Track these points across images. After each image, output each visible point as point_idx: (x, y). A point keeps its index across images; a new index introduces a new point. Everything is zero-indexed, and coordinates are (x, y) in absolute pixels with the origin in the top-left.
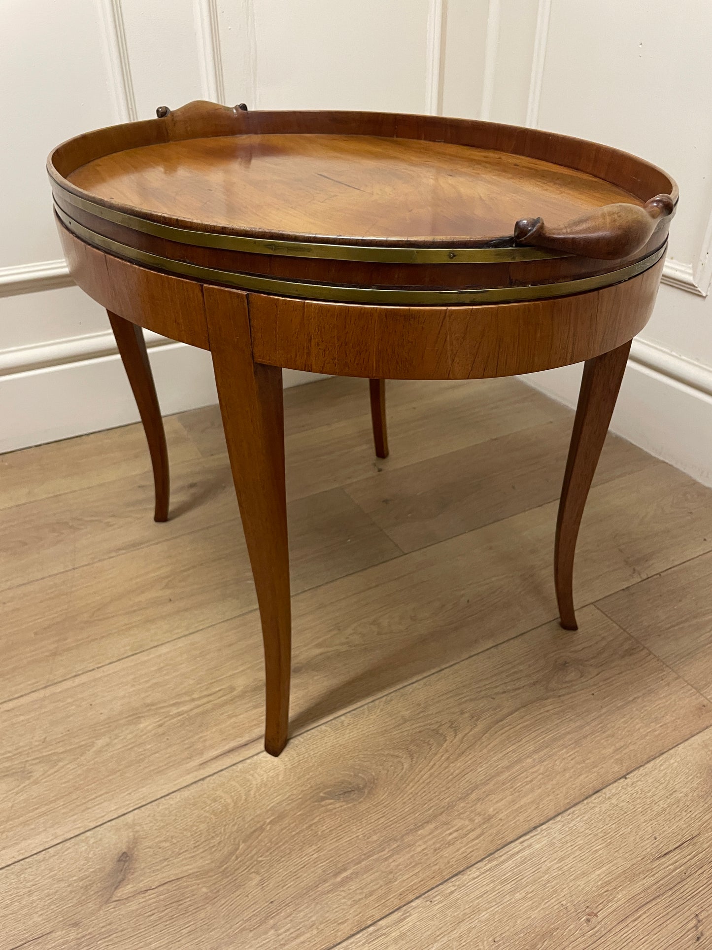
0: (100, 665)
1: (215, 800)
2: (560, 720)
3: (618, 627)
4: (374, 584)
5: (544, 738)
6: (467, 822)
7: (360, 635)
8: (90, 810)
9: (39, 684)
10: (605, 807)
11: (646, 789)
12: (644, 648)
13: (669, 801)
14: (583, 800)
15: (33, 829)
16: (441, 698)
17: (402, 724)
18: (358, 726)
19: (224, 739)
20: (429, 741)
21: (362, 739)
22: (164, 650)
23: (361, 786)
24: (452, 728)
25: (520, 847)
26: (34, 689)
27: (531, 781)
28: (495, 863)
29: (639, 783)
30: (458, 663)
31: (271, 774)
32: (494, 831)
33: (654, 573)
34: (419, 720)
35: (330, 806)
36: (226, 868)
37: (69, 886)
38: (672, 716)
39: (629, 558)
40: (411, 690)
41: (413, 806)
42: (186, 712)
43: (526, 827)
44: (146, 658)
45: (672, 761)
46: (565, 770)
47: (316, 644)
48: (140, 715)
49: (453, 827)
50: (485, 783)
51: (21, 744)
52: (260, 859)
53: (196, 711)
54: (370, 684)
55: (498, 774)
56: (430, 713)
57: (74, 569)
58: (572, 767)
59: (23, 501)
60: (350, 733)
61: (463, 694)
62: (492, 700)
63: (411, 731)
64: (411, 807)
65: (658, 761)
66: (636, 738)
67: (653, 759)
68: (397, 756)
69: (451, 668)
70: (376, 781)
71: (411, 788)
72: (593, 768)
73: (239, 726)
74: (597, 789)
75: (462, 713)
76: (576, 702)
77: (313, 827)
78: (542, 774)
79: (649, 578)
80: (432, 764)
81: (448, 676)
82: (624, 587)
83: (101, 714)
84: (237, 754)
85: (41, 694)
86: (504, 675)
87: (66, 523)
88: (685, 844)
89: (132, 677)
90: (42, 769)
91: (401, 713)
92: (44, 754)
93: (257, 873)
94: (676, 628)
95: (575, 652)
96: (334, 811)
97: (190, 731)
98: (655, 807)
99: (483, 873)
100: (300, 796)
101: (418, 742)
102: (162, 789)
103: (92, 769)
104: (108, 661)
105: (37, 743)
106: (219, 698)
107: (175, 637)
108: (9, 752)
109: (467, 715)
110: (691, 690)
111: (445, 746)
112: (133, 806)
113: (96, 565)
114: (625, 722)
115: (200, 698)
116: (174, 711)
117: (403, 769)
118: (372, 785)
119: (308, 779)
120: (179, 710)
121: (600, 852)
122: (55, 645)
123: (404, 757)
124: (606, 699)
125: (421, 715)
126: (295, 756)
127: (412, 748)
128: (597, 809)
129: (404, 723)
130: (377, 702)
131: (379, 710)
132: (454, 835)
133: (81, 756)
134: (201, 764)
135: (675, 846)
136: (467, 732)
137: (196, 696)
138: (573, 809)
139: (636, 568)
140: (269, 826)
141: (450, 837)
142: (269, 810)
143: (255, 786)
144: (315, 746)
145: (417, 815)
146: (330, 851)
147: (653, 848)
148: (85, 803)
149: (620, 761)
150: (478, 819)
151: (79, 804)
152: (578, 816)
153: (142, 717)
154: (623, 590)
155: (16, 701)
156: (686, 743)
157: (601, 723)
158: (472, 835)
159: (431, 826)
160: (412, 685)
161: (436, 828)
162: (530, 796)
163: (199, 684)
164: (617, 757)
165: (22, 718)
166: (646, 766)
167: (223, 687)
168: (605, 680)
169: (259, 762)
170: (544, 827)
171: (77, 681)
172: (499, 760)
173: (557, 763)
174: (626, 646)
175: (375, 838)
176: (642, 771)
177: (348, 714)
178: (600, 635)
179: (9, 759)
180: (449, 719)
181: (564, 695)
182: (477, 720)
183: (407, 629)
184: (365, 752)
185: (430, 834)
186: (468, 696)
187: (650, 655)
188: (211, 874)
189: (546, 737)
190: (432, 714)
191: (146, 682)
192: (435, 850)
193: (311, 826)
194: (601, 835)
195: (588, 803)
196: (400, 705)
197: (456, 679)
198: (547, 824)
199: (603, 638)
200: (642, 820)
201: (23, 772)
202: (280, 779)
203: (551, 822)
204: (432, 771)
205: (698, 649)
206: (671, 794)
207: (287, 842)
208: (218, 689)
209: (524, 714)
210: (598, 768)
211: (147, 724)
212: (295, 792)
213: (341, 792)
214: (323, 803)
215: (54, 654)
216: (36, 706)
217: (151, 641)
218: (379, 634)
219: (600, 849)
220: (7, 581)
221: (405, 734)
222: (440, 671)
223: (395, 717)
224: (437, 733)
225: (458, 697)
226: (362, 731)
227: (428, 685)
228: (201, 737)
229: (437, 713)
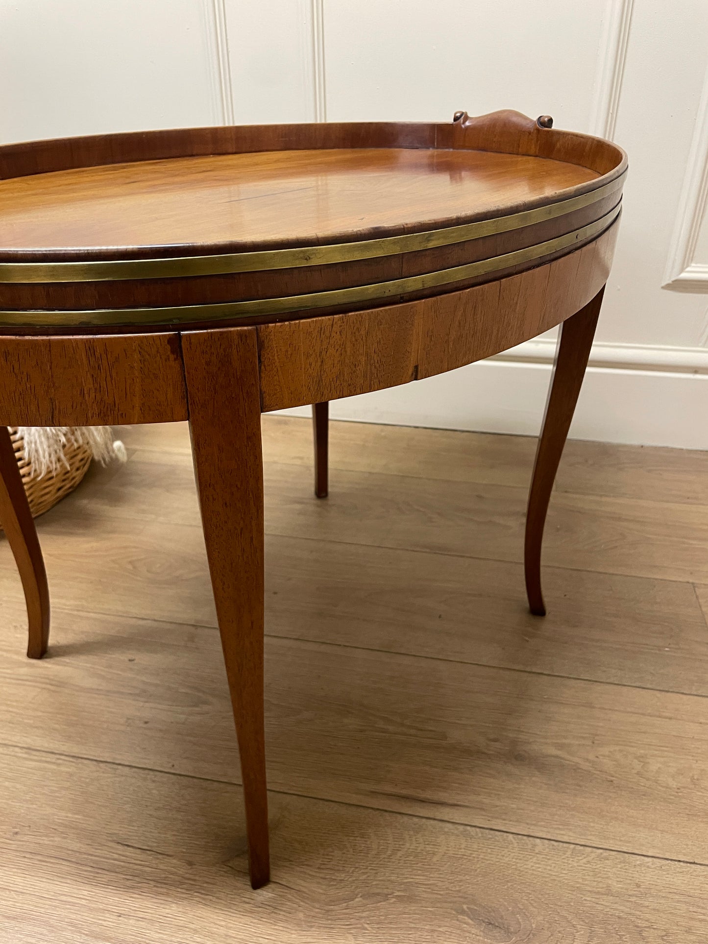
7: (615, 763)
16: (670, 896)
17: (603, 894)
18: (550, 862)
19: (406, 782)
20: (624, 935)
21: (544, 879)
23: (512, 929)
34: (626, 903)
35: (465, 926)
36: (332, 910)
40: (638, 862)
42: (391, 733)
44: (387, 660)
47: (558, 744)
48: (351, 710)
52: (366, 926)
53: (399, 737)
54: (592, 824)
56: (647, 903)
57: (380, 547)
59: (376, 471)
60: (535, 863)
63: (608, 910)
70: (531, 936)
73: (427, 778)
75: (689, 931)
77: (435, 934)
83: (322, 689)
84: (409, 805)
85: (291, 643)
87: (398, 504)
89: (366, 670)
91: (609, 882)
96: (467, 934)
97: (382, 753)
100: (442, 893)
101: (610, 927)
102: (326, 792)
104: (355, 645)
106: (428, 738)
112: (296, 791)
115: (410, 727)
116: (381, 724)
118: (524, 937)
119: (461, 881)
120: (386, 727)
123: (582, 933)
125: (633, 899)
126: (463, 846)
129: (607, 895)
130: (588, 849)
131: (585, 860)
134: (371, 792)
137: (408, 722)
140: (394, 900)
142: (404, 883)
143: (406, 850)
144: (489, 851)
153: (352, 713)
160: (643, 857)
163: (417, 712)
167: (436, 730)
169: (425, 827)
171: (323, 648)
177: (546, 841)
180: (667, 926)
183: (678, 789)
184: (540, 896)
188: (316, 904)
190: (647, 907)
191: (375, 682)
193: (433, 931)
196: (614, 870)
202: (434, 859)
208: (430, 728)
211: (352, 722)
212: (440, 883)
213: (487, 921)
214: (460, 917)
215: (320, 614)
217: (402, 647)
218: (638, 773)
221: (600, 908)
222: (691, 863)
223: (599, 879)
224: (640, 933)
225: (695, 909)
226: (550, 870)
227: (664, 870)
228: (387, 766)
229: (654, 909)
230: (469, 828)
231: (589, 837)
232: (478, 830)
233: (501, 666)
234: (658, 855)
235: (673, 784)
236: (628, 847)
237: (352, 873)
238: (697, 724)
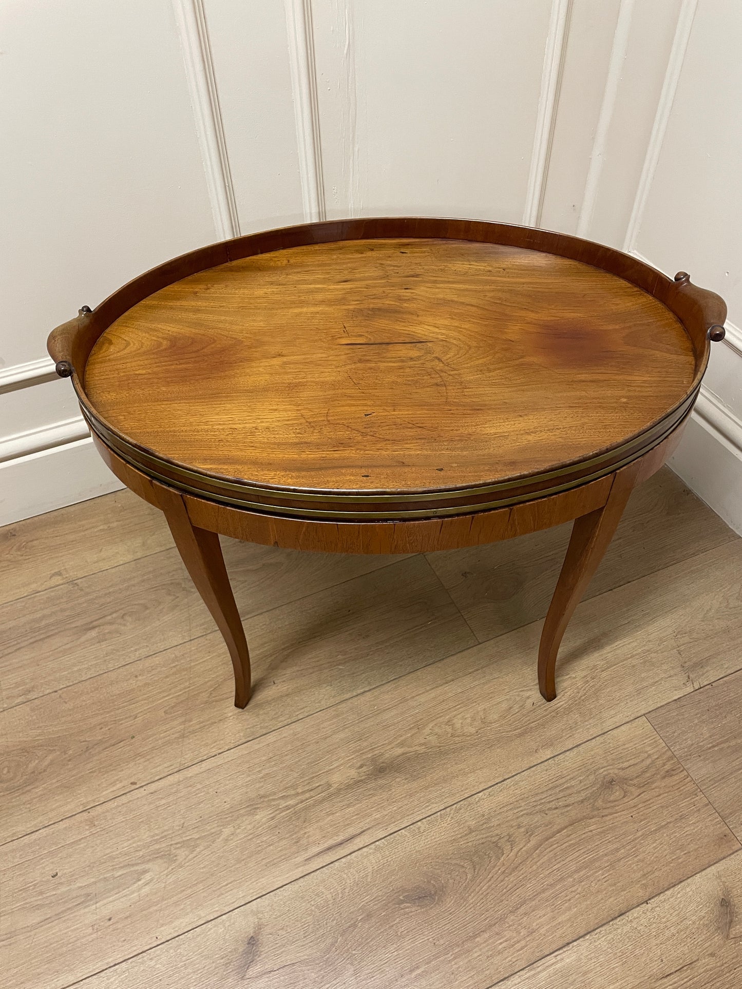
0: (220, 751)
1: (317, 895)
2: (601, 841)
3: (664, 745)
4: (450, 678)
5: (584, 859)
6: (515, 935)
7: (436, 736)
8: (223, 896)
9: (173, 767)
10: (627, 928)
11: (662, 915)
12: (684, 769)
13: (679, 927)
14: (610, 921)
15: (182, 909)
16: (502, 810)
17: (468, 834)
18: (432, 833)
19: (324, 837)
20: (489, 853)
21: (434, 847)
22: (271, 738)
23: (433, 892)
24: (509, 842)
25: (554, 960)
26: (169, 773)
27: (570, 900)
28: (533, 972)
29: (658, 909)
30: (519, 773)
31: (362, 874)
32: (535, 944)
33: (706, 683)
34: (482, 831)
35: (407, 909)
36: (328, 958)
37: (213, 963)
38: (696, 844)
39: (685, 662)
40: (477, 799)
41: (473, 915)
42: (293, 806)
43: (561, 944)
44: (257, 747)
45: (688, 889)
46: (598, 891)
47: (399, 743)
48: (256, 806)
49: (502, 938)
50: (532, 899)
51: (166, 828)
52: (354, 952)
53: (301, 806)
54: (443, 790)
55: (543, 891)
56: (492, 824)
57: (191, 640)
58: (605, 890)
59: (139, 555)
60: (425, 840)
61: (520, 807)
62: (545, 815)
63: (475, 842)
64: (471, 917)
65: (676, 889)
66: (662, 864)
67: (673, 886)
68: (463, 867)
69: (513, 778)
70: (444, 889)
71: (472, 898)
72: (622, 891)
73: (335, 825)
74: (623, 912)
75: (519, 827)
76: (616, 824)
77: (395, 928)
78: (580, 894)
79: (701, 688)
80: (490, 876)
81: (510, 787)
82: (676, 698)
83: (225, 802)
84: (334, 852)
85: (177, 777)
86: (558, 790)
87: (179, 584)
88: (685, 968)
89: (247, 765)
90: (183, 854)
91: (468, 823)
92: (184, 839)
93: (352, 964)
94: (716, 749)
95: (623, 769)
96: (411, 914)
97: (296, 826)
98: (667, 932)
99: (523, 980)
100: (384, 898)
101: (480, 853)
102: (277, 881)
103: (222, 856)
104: (227, 748)
105: (178, 828)
106: (319, 794)
107: (280, 725)
108: (157, 835)
109: (522, 830)
110: (717, 818)
111: (502, 859)
112: (256, 895)
113: (208, 637)
114: (655, 848)
115: (303, 793)
116: (283, 804)
117: (466, 879)
118: (441, 892)
119: (391, 882)
120: (288, 803)
121: (617, 969)
122: (182, 727)
123: (469, 867)
124: (643, 823)
125: (485, 826)
126: (380, 858)
127: (475, 859)
128: (619, 931)
129: (470, 833)
130: (448, 809)
131: (449, 819)
132: (504, 945)
133: (213, 842)
134: (306, 860)
135: (676, 969)
136: (521, 847)
137: (300, 790)
138: (601, 929)
139: (691, 676)
140: (360, 924)
141: (500, 947)
142: (360, 908)
144: (396, 851)
145: (475, 924)
146: (406, 950)
147: (659, 969)
148: (219, 889)
149: (645, 886)
150: (523, 932)
151: (214, 889)
152: (604, 936)
153: (258, 808)
154: (675, 700)
155: (157, 784)
156: (703, 873)
157: (635, 847)
158: (518, 946)
159: (486, 935)
160: (478, 794)
161: (490, 937)
162: (566, 914)
163: (301, 778)
164: (643, 882)
165: (163, 802)
166: (666, 893)
167: (322, 783)
168: (644, 802)
169: (352, 861)
170: (575, 943)
171: (205, 766)
172: (545, 877)
173: (593, 884)
174: (667, 767)
175: (442, 942)
176: (662, 897)
177: (424, 820)
178: (647, 752)
179: (157, 842)
180: (508, 831)
181: (606, 816)
182: (530, 836)
183: (477, 732)
184: (437, 860)
185: (485, 942)
186: (525, 810)
187: (688, 777)
188: (317, 962)
189: (586, 857)
190: (493, 826)
191: (259, 772)
192: (488, 957)
193: (392, 926)
194: (619, 954)
195: (612, 925)
196: (467, 814)
197: (517, 791)
198: (578, 941)
199: (649, 756)
200: (654, 944)
201: (170, 855)
202: (369, 880)
203: (581, 939)
204: (490, 883)
205: (731, 773)
206: (682, 921)
207: (374, 939)
208: (317, 785)
209: (570, 833)
210: (625, 892)
211: (262, 816)
212: (380, 893)
213: (417, 897)
214: (402, 906)
215: (183, 736)
216: (173, 790)
217: (261, 728)
218: (452, 735)
219: (617, 967)
220: (136, 650)
221: (470, 844)
222: (503, 781)
223: (462, 826)
224: (496, 846)
225: (517, 811)
226: (435, 838)
227: (492, 796)
228: (305, 833)
229: (497, 826)
230: (377, 843)
231: (445, 801)
232: (383, 840)
233: (337, 702)
234: (485, 788)
235: (473, 730)
236: (467, 793)
237: (326, 924)
238: (469, 676)
